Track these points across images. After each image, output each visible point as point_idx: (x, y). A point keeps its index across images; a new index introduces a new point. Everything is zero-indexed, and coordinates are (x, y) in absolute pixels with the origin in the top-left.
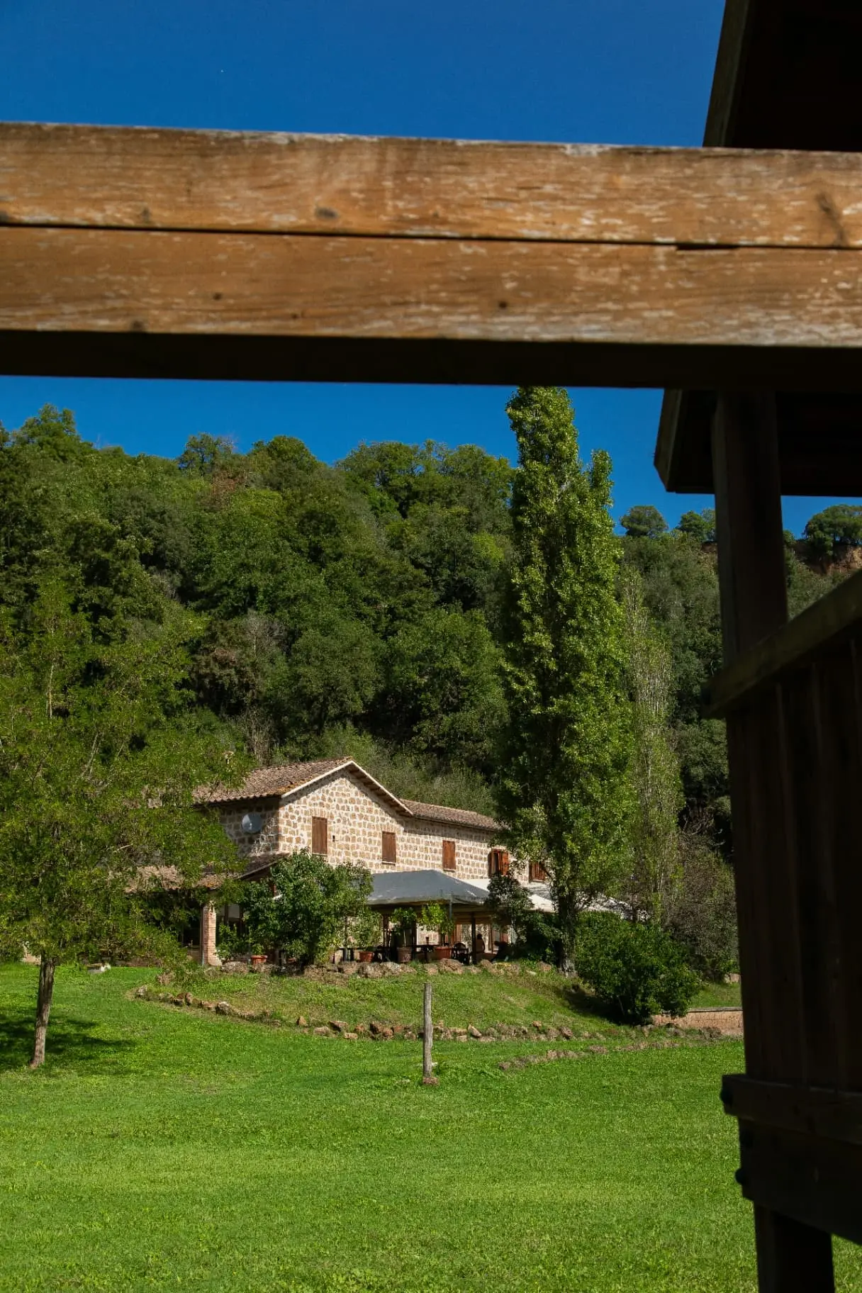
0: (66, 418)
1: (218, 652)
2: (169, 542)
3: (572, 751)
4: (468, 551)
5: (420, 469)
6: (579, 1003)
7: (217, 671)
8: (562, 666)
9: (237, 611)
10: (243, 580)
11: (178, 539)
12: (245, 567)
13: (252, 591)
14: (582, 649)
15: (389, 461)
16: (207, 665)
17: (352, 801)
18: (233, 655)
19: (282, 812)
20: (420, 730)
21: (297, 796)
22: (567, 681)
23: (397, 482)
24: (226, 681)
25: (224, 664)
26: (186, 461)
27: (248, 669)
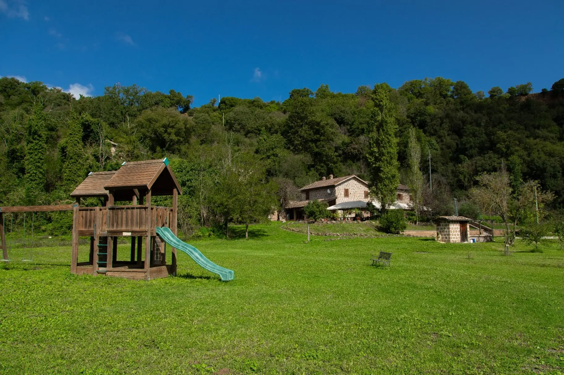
0: (327, 87)
1: (353, 146)
2: (346, 118)
3: (381, 175)
4: (425, 112)
5: (423, 86)
6: (380, 229)
7: (352, 150)
8: (380, 155)
9: (358, 135)
10: (360, 127)
11: (348, 117)
12: (361, 123)
13: (363, 130)
14: (384, 151)
15: (414, 85)
16: (350, 149)
17: (355, 185)
18: (356, 146)
19: (336, 188)
20: (405, 162)
21: (340, 184)
22: (380, 158)
23: (416, 91)
24: (355, 153)
25: (354, 149)
26: (357, 94)
27: (360, 150)
